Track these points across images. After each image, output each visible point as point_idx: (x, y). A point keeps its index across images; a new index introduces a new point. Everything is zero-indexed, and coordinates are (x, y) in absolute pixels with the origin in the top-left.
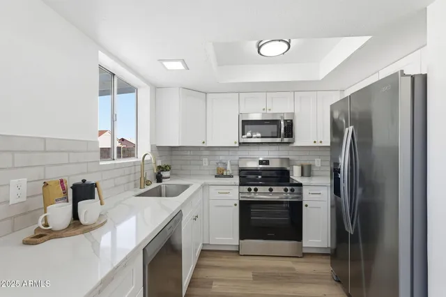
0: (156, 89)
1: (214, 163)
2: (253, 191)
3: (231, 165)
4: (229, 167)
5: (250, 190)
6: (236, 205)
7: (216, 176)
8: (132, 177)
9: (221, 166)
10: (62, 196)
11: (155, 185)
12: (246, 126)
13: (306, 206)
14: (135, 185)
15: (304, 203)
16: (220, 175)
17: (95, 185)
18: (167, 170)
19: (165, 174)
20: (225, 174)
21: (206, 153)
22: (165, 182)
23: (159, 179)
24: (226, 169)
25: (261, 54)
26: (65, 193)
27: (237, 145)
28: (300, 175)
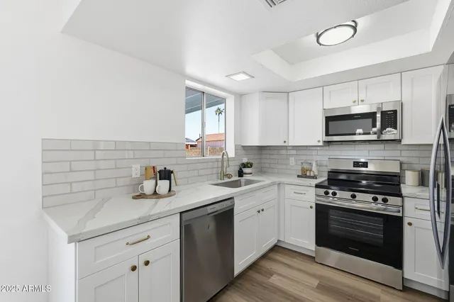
0: (240, 96)
1: (299, 162)
2: (330, 195)
3: (317, 165)
4: (314, 168)
5: (327, 193)
6: (311, 207)
7: (298, 176)
8: (215, 171)
9: (306, 166)
10: (153, 176)
11: (235, 178)
12: (330, 123)
13: (410, 224)
14: (218, 177)
15: (406, 221)
16: (304, 175)
17: (172, 172)
18: (248, 167)
19: (246, 170)
20: (308, 174)
21: (294, 152)
22: (246, 177)
23: (241, 174)
24: (311, 170)
25: (320, 44)
26: (156, 175)
27: (321, 144)
28: (417, 183)
